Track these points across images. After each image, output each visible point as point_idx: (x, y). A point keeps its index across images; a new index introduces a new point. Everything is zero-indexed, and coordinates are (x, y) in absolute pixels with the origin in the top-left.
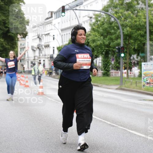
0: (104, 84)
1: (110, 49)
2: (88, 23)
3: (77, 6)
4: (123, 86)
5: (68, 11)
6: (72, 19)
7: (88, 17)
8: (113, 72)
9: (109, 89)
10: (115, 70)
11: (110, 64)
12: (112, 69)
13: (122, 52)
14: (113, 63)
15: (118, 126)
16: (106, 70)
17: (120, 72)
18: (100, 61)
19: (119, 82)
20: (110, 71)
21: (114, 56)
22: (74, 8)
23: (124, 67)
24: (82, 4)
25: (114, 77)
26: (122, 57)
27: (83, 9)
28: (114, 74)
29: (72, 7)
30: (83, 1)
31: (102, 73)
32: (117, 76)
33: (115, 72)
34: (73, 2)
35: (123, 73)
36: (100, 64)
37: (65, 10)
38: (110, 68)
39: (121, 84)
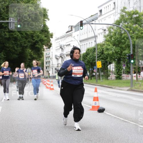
0: (117, 86)
1: (122, 56)
2: (103, 35)
3: (93, 20)
4: (133, 87)
5: (85, 25)
6: (89, 31)
7: (102, 30)
8: (124, 76)
9: (122, 90)
10: (126, 74)
11: (122, 69)
12: (124, 73)
13: (131, 58)
14: (124, 68)
15: (130, 122)
16: (118, 74)
17: (130, 76)
18: (114, 67)
19: (129, 84)
20: (122, 75)
21: (125, 62)
22: (91, 23)
23: (133, 72)
24: (97, 19)
25: (125, 80)
26: (132, 63)
27: (98, 23)
28: (125, 77)
29: (89, 22)
30: (98, 17)
31: (115, 77)
32: (128, 79)
33: (126, 76)
34: (89, 17)
35: (133, 76)
36: (114, 69)
37: (83, 24)
38: (122, 72)
39: (132, 85)
